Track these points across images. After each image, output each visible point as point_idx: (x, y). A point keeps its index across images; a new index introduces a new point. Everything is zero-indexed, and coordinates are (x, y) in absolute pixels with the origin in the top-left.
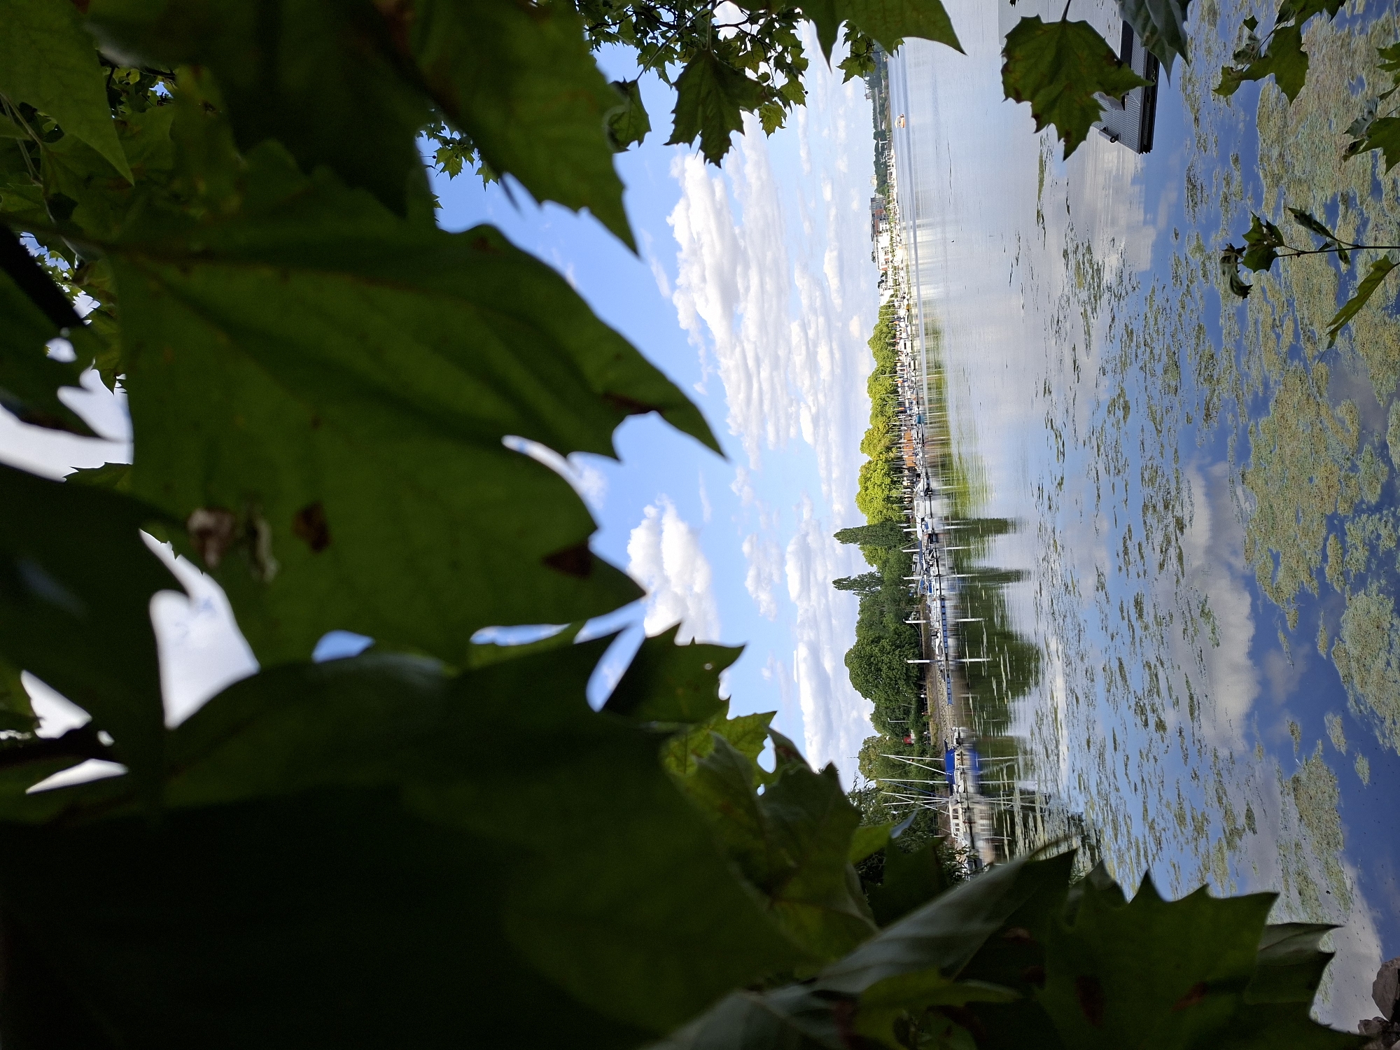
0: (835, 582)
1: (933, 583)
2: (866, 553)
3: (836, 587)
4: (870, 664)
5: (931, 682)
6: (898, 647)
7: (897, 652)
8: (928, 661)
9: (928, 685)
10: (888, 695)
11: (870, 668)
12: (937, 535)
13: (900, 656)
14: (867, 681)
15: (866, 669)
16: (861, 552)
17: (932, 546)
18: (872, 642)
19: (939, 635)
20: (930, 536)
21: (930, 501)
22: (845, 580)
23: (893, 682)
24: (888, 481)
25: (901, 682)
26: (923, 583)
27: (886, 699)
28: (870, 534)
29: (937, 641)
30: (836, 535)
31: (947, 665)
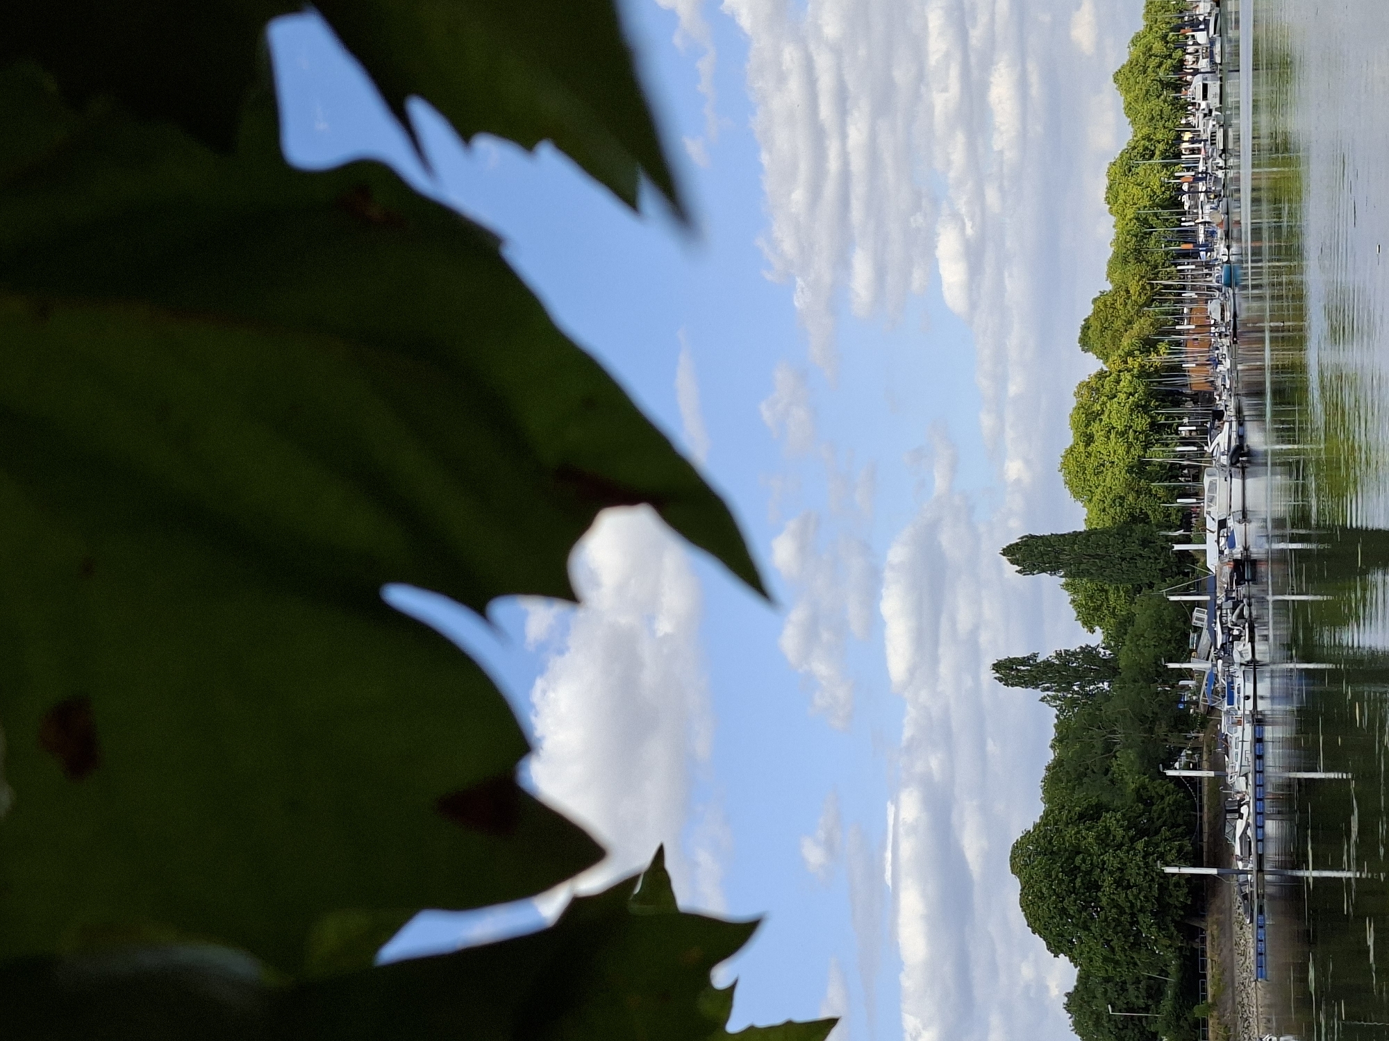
0: (997, 667)
1: (1239, 681)
2: (1080, 598)
3: (1000, 680)
4: (1073, 872)
5: (1218, 923)
6: (1142, 833)
7: (1140, 845)
8: (1214, 871)
9: (1211, 930)
10: (1112, 950)
11: (1073, 881)
12: (1254, 563)
13: (1146, 855)
14: (1064, 911)
15: (1061, 882)
16: (1066, 596)
17: (1243, 590)
18: (1082, 817)
19: (1244, 810)
20: (1238, 565)
21: (1244, 478)
22: (1024, 661)
23: (1125, 918)
24: (1142, 423)
25: (1146, 920)
26: (1214, 678)
27: (1105, 959)
28: (1090, 551)
29: (1240, 825)
30: (1009, 551)
31: (1261, 883)
